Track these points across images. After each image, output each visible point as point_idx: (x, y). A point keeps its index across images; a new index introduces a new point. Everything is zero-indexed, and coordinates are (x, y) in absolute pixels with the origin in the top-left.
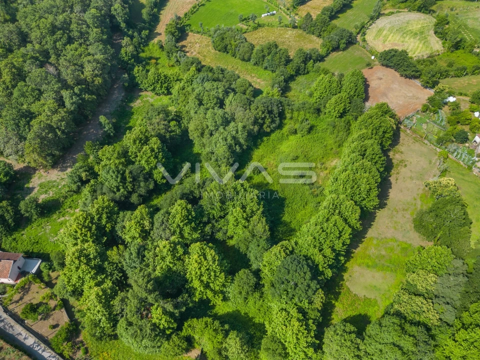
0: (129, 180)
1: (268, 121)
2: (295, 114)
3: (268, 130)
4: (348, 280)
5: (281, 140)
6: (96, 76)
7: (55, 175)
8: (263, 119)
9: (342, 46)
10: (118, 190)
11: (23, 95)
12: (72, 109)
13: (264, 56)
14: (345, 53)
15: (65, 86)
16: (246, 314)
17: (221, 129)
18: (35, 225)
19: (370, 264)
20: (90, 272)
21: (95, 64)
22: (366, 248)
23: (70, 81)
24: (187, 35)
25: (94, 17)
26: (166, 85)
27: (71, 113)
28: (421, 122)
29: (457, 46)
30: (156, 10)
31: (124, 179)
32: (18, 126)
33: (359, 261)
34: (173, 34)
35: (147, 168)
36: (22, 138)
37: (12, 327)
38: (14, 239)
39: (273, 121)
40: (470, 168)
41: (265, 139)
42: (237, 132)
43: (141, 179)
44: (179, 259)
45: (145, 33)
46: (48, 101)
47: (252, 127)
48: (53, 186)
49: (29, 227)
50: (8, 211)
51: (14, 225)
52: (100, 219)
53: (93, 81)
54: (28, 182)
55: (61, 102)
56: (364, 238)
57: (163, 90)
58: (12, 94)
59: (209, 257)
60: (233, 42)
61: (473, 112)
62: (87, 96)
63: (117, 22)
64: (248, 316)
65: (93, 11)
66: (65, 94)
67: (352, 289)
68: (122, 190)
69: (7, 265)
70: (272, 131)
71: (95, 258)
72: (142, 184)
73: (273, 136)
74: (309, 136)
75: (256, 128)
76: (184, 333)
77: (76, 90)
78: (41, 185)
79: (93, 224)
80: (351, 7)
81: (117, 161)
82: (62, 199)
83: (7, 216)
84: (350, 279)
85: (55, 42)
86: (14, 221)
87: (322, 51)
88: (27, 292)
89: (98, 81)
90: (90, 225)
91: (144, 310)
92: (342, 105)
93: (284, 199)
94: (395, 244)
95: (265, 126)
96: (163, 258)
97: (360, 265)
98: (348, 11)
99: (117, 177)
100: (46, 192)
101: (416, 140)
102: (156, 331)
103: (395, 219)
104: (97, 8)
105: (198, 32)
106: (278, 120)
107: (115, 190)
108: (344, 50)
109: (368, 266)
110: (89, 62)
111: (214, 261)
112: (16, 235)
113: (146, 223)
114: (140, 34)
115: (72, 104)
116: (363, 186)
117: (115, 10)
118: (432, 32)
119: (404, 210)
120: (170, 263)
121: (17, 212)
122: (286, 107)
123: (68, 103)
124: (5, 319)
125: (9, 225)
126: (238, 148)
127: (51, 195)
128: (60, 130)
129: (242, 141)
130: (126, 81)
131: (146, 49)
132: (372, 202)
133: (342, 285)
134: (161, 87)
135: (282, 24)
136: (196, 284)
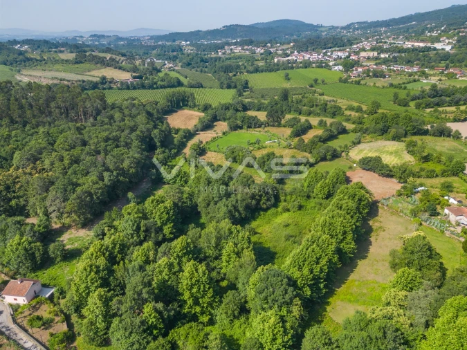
0: (143, 229)
1: (264, 199)
2: (288, 197)
3: (265, 206)
4: (331, 311)
5: (276, 214)
6: (131, 167)
7: (83, 233)
8: (261, 196)
9: (328, 157)
10: (132, 237)
11: (75, 173)
12: (109, 184)
13: (264, 162)
14: (332, 162)
15: (108, 170)
16: (231, 336)
17: (224, 200)
18: (56, 267)
19: (352, 299)
20: (97, 282)
21: (132, 159)
22: (349, 287)
23: (111, 167)
24: (207, 153)
25: (138, 136)
26: (185, 179)
27: (107, 186)
28: (397, 202)
29: (426, 159)
30: (185, 140)
31: (138, 228)
32: (66, 191)
33: (342, 297)
34: (195, 150)
35: (159, 223)
36: (65, 200)
37: (16, 334)
38: (37, 276)
39: (268, 200)
40: (442, 232)
41: (262, 213)
42: (237, 202)
43: (153, 230)
44: (174, 274)
45: (174, 151)
46: (93, 177)
47: (250, 201)
48: (79, 240)
49: (51, 268)
50: (39, 250)
51: (40, 263)
52: (114, 248)
53: (129, 171)
54: (60, 237)
55: (102, 179)
56: (347, 280)
57: (182, 182)
58: (67, 172)
59: (200, 271)
60: (240, 154)
61: (443, 197)
62: (122, 178)
63: (154, 142)
64: (233, 339)
65: (138, 133)
66: (106, 174)
67: (334, 319)
68: (135, 238)
69: (27, 286)
70: (268, 209)
71: (103, 270)
72: (153, 235)
73: (269, 212)
74: (300, 212)
75: (254, 202)
76: (169, 338)
77: (115, 173)
78: (69, 239)
79: (107, 250)
80: (337, 138)
81: (136, 216)
82: (84, 250)
83: (37, 254)
84: (333, 310)
85: (106, 146)
86: (41, 259)
87: (312, 160)
88: (37, 310)
89: (133, 171)
90: (105, 251)
91: (137, 309)
92: (327, 188)
93: (276, 253)
94: (376, 286)
95: (261, 203)
96: (161, 272)
97: (342, 300)
98: (335, 140)
99: (134, 225)
100: (72, 244)
101: (393, 214)
102: (145, 325)
103: (375, 267)
104: (141, 132)
105: (215, 151)
106: (273, 200)
107: (130, 237)
108: (331, 160)
109: (350, 301)
110: (128, 157)
111: (204, 274)
112: (39, 273)
113: (151, 253)
114: (170, 151)
115: (110, 180)
116: (339, 228)
117: (155, 134)
118: (406, 152)
119: (383, 260)
120: (166, 274)
121: (46, 252)
122: (281, 191)
123: (106, 179)
124: (12, 328)
125: (36, 262)
126: (237, 214)
127: (76, 246)
128: (96, 195)
129: (241, 209)
130: (154, 175)
131: (173, 160)
132: (349, 246)
133: (324, 315)
134: (181, 180)
135: (281, 146)
136: (186, 295)
